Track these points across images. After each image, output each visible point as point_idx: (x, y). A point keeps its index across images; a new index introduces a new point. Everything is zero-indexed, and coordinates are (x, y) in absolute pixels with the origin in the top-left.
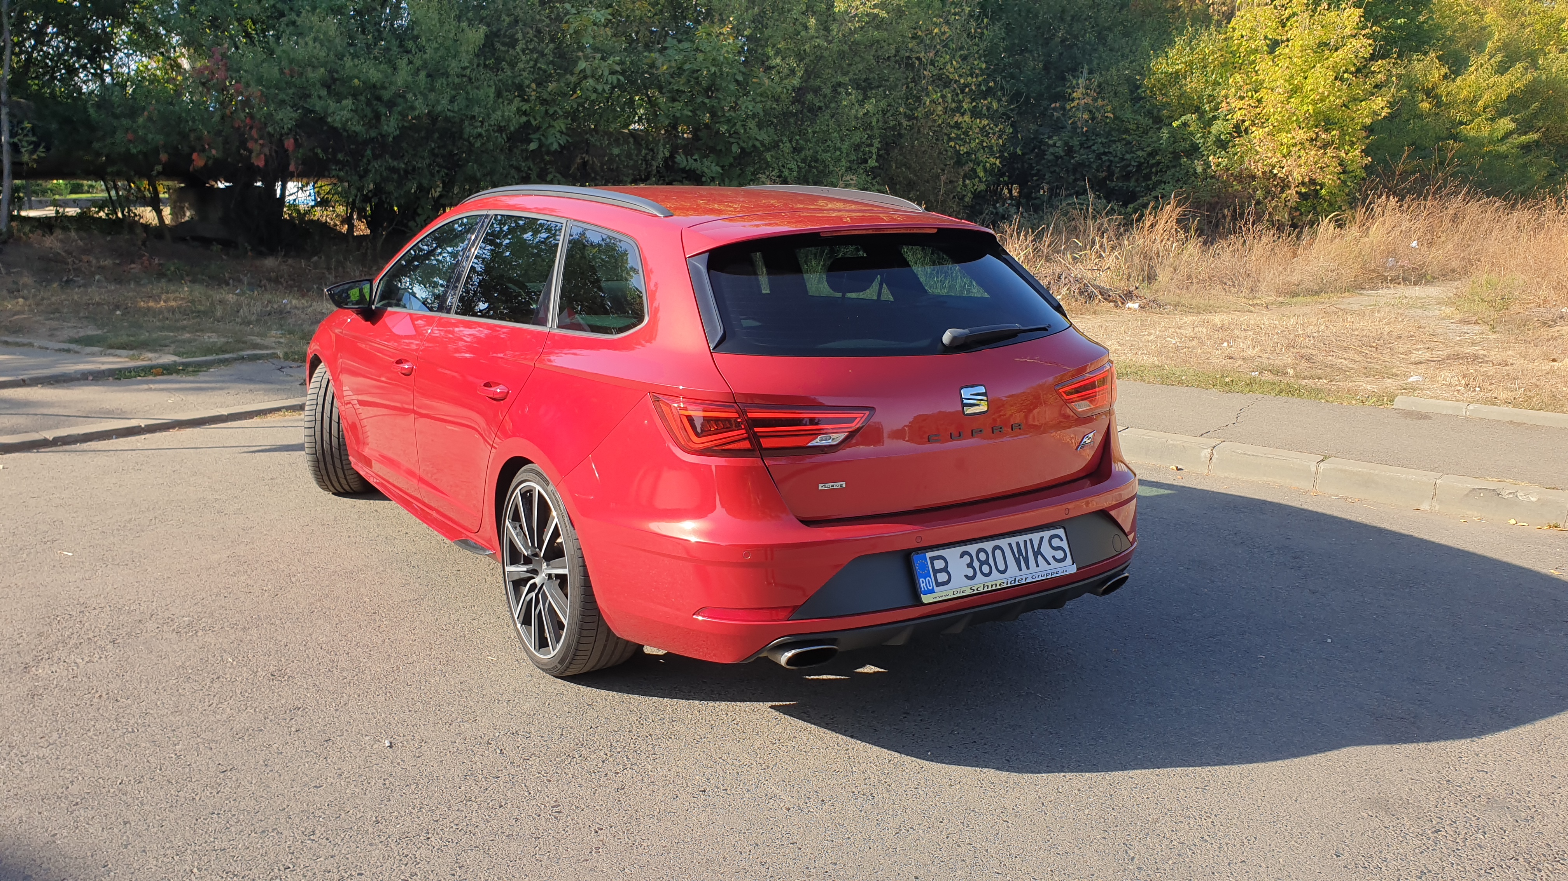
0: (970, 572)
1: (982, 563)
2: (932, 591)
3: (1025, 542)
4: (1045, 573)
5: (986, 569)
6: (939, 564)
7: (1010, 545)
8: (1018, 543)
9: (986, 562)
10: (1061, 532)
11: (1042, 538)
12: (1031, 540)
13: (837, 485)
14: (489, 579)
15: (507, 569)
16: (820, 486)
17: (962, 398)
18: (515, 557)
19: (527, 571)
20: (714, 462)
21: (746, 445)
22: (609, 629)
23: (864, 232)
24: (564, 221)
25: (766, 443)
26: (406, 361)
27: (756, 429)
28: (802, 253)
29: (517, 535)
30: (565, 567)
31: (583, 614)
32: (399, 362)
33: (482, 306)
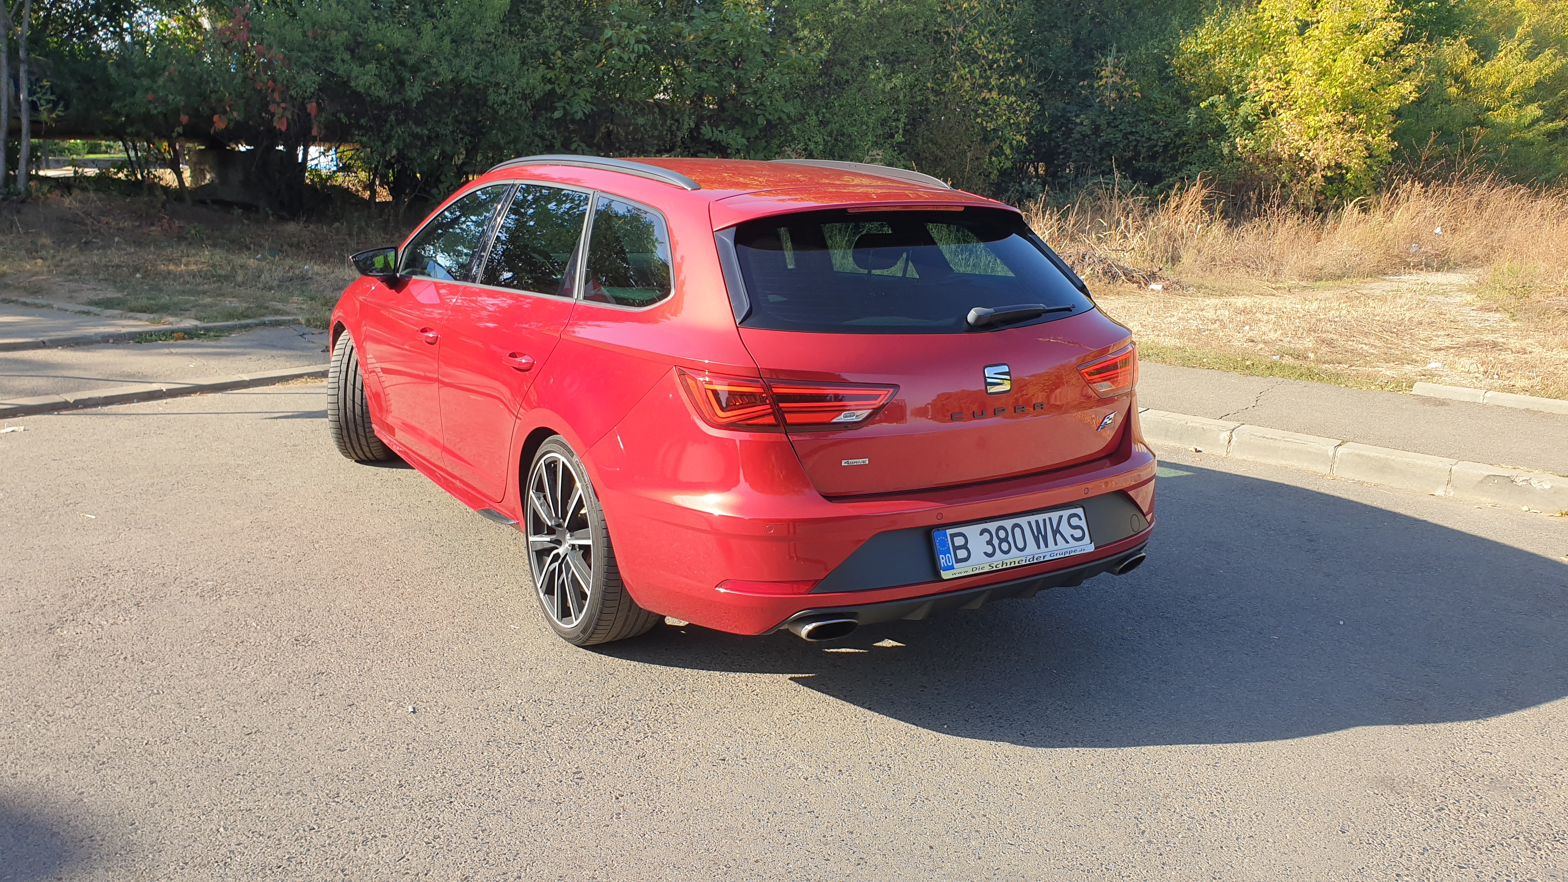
0: (990, 550)
1: (1001, 541)
2: (952, 568)
3: (1044, 520)
4: (1064, 551)
5: (1005, 546)
6: (959, 541)
7: (1029, 523)
8: (1037, 522)
9: (1006, 540)
10: (1080, 511)
11: (1061, 517)
12: (1050, 519)
13: (860, 461)
14: (512, 548)
15: (531, 539)
16: (843, 462)
17: (985, 377)
18: (539, 527)
19: (551, 542)
20: (739, 436)
21: (770, 420)
22: (632, 600)
23: (892, 209)
24: (591, 192)
25: (790, 418)
26: (431, 330)
27: (781, 405)
28: (826, 228)
29: (541, 505)
30: (589, 538)
31: (606, 585)
32: (424, 330)
33: (507, 275)
